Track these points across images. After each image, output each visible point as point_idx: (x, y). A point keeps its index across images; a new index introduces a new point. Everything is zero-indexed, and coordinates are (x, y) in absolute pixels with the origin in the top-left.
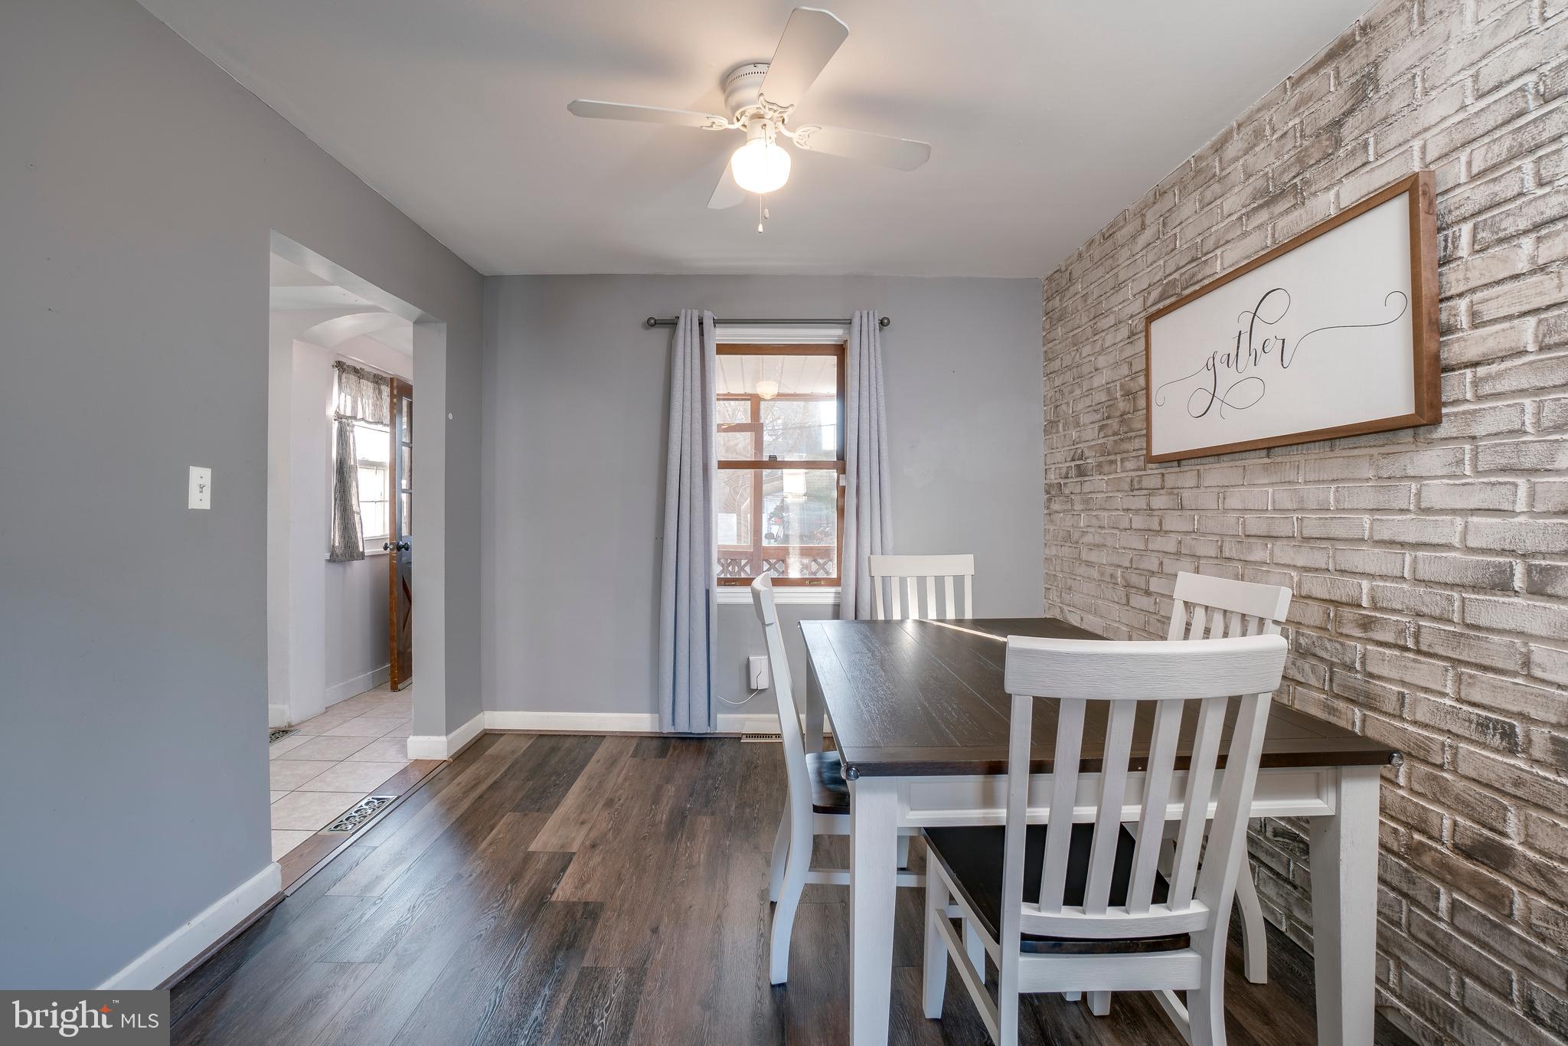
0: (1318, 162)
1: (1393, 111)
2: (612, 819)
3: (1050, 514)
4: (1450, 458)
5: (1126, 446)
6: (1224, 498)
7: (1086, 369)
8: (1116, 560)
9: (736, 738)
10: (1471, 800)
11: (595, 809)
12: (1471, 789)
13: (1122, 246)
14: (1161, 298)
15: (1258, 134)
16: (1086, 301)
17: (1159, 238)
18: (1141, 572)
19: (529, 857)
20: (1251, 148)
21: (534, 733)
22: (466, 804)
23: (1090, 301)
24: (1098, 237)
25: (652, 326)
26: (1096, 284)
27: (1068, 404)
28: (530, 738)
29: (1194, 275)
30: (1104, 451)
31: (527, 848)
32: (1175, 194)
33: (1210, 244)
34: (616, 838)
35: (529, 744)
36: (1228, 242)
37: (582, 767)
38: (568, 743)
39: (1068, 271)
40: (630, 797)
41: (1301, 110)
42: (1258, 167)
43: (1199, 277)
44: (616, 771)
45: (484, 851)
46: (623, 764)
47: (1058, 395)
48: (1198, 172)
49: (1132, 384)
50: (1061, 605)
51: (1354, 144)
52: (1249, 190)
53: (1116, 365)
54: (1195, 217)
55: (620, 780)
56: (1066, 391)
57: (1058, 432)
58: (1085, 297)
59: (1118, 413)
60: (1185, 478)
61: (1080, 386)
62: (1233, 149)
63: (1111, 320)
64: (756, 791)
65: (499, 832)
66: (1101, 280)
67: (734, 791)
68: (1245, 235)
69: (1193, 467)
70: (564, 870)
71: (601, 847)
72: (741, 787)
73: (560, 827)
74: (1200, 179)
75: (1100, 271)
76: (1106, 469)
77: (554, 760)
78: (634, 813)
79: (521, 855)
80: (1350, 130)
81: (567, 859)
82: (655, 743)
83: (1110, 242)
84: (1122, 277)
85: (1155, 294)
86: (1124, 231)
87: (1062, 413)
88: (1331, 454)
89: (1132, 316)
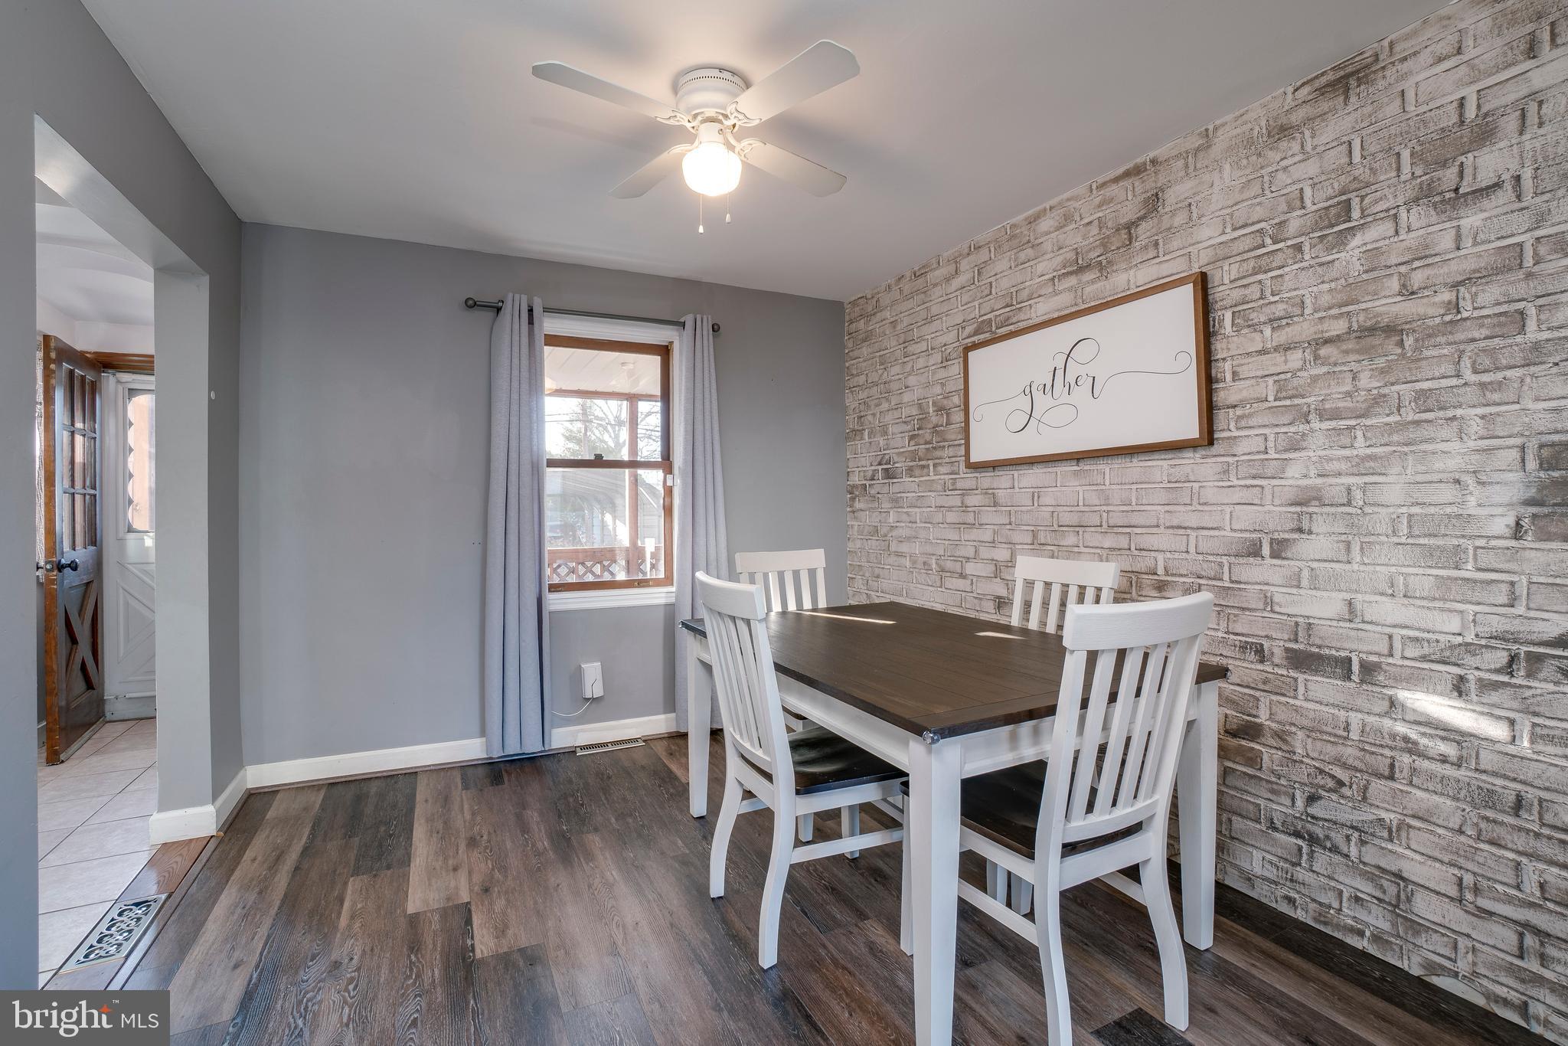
0: (1118, 248)
1: (1176, 225)
2: (486, 858)
3: (854, 512)
4: (1219, 468)
5: (938, 453)
6: (1039, 497)
7: (894, 386)
8: (929, 549)
9: (571, 752)
10: (1236, 698)
11: (460, 852)
12: (1235, 691)
13: (935, 285)
14: (976, 333)
15: (1068, 218)
16: (894, 327)
17: (974, 283)
18: (955, 559)
19: (414, 920)
20: (1061, 227)
21: (321, 782)
22: (282, 881)
23: (899, 328)
24: (908, 274)
25: (471, 307)
26: (906, 313)
27: (874, 415)
28: (319, 790)
29: (1008, 318)
30: (914, 456)
31: (405, 911)
32: (990, 251)
33: (1024, 294)
34: (507, 877)
35: (321, 797)
36: (1040, 296)
37: (411, 810)
38: (374, 788)
39: (875, 299)
40: (492, 831)
41: (1104, 208)
42: (1067, 243)
43: (1014, 320)
44: (456, 807)
45: (349, 927)
46: (459, 799)
47: (862, 407)
48: (1013, 237)
49: (945, 402)
50: (867, 592)
51: (1147, 241)
52: (1060, 259)
53: (928, 385)
54: (1010, 272)
55: (468, 816)
56: (872, 404)
57: (862, 439)
58: (894, 324)
59: (931, 426)
60: (1002, 480)
61: (888, 400)
62: (1045, 225)
63: (923, 346)
64: (624, 799)
65: (354, 904)
66: (912, 311)
67: (604, 804)
68: (1056, 293)
69: (1008, 472)
70: (469, 922)
71: (496, 889)
72: (606, 798)
73: (429, 880)
74: (1015, 242)
75: (910, 304)
76: (917, 472)
77: (369, 810)
78: (508, 847)
79: (403, 923)
80: (1144, 231)
81: (466, 912)
82: (481, 771)
83: (921, 280)
84: (935, 310)
85: (969, 329)
86: (937, 273)
87: (867, 422)
88: (1130, 465)
89: (945, 345)
